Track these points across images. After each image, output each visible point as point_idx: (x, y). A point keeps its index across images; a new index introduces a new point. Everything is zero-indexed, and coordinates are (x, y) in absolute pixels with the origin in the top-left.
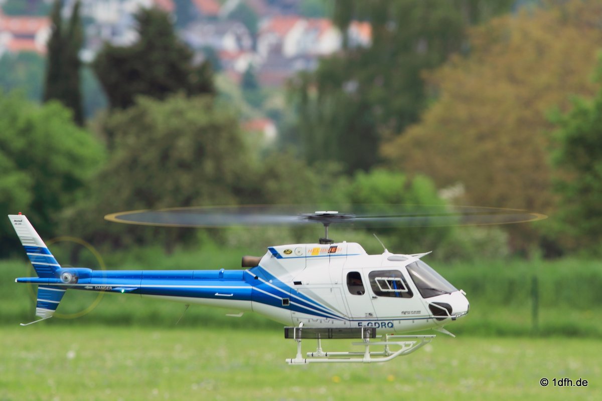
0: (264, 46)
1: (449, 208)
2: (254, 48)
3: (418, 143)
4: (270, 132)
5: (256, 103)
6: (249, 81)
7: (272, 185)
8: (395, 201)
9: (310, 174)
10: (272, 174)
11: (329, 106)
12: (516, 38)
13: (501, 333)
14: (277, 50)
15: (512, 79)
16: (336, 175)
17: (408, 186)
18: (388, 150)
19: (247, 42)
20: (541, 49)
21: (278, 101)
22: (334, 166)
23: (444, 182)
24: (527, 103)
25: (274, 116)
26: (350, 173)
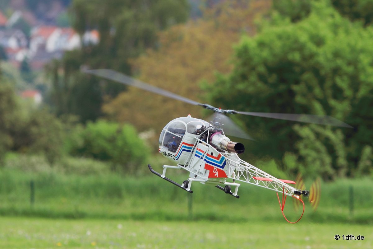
0: (34, 45)
1: (146, 145)
2: (28, 46)
3: (126, 104)
4: (37, 99)
5: (30, 80)
6: (25, 67)
7: (34, 130)
8: (112, 140)
9: (58, 123)
10: (34, 123)
11: (72, 81)
12: (187, 38)
13: (168, 218)
14: (42, 47)
15: (184, 64)
16: (74, 124)
17: (119, 132)
18: (108, 108)
19: (24, 42)
20: (202, 46)
21: (41, 79)
22: (73, 118)
23: (142, 128)
24: (194, 78)
25: (41, 89)
26: (83, 122)
